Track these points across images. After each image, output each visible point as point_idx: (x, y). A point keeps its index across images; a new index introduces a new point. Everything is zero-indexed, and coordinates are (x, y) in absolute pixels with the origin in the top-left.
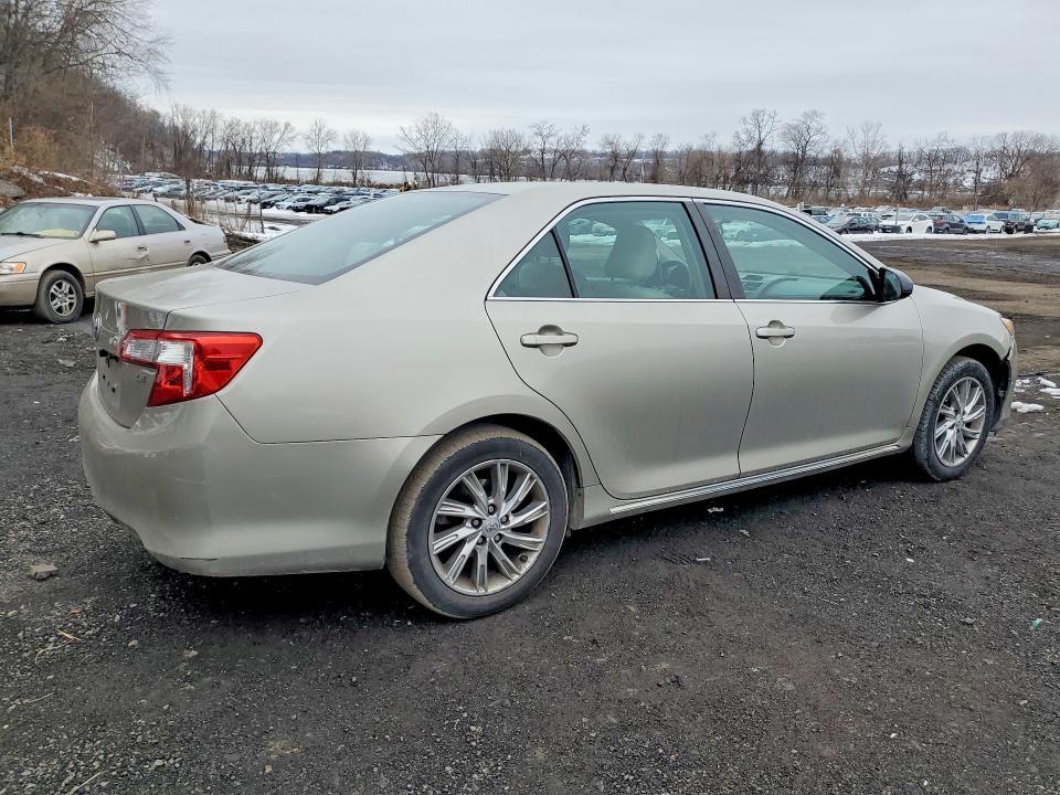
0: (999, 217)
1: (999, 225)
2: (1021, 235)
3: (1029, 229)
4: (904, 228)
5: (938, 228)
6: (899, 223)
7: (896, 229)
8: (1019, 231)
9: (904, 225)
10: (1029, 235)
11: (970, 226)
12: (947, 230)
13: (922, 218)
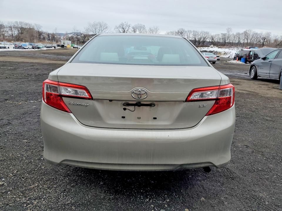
0: (30, 45)
1: (31, 47)
2: (37, 50)
3: (38, 48)
4: (7, 48)
5: (16, 47)
6: (5, 46)
7: (5, 48)
8: (36, 48)
9: (7, 46)
10: (39, 50)
11: (24, 47)
12: (18, 48)
13: (11, 45)
